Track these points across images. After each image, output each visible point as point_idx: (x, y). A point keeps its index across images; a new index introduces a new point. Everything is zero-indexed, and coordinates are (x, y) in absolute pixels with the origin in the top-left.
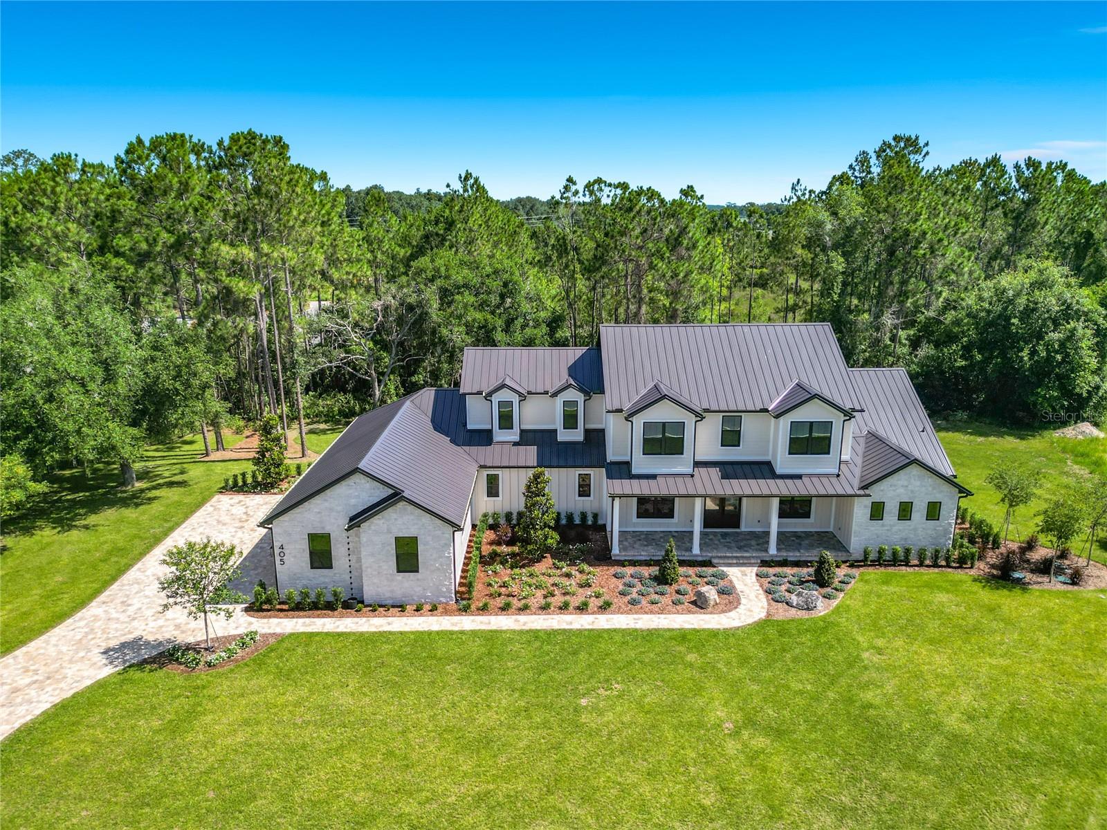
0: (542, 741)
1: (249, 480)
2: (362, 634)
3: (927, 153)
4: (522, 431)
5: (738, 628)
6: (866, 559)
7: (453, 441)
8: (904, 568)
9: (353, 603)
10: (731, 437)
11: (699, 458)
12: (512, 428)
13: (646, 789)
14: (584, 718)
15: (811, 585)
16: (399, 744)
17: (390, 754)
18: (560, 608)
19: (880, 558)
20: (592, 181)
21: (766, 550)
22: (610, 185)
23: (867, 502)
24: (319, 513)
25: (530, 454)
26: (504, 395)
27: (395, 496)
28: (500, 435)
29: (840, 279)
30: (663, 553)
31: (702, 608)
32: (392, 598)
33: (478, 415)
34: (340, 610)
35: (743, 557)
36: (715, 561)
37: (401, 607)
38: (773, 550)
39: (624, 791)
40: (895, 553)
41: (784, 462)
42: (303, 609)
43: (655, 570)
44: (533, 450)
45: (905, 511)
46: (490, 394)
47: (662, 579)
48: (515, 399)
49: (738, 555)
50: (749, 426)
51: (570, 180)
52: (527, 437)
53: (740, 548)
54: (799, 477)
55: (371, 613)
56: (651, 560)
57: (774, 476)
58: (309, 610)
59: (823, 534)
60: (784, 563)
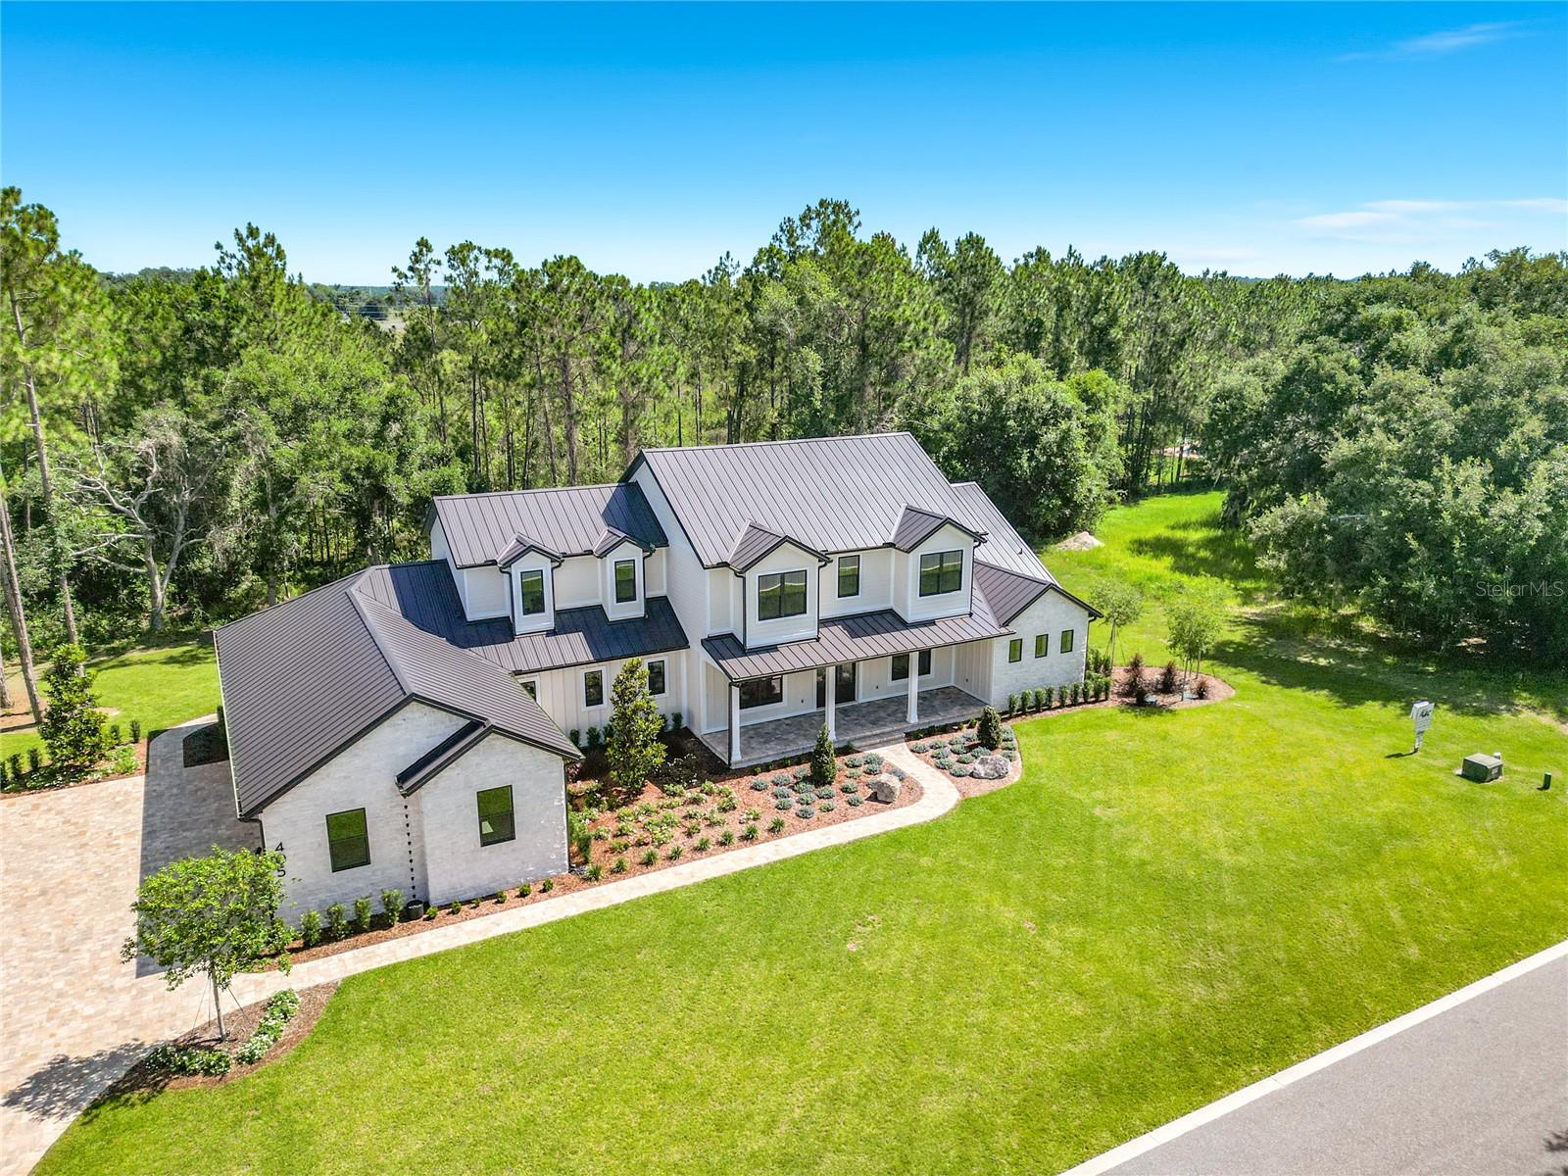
0: (843, 1008)
1: (26, 768)
2: (468, 948)
3: (860, 224)
4: (558, 613)
5: (945, 816)
6: (1012, 709)
7: (452, 641)
8: (1048, 712)
9: (415, 910)
10: (849, 584)
11: (824, 615)
12: (542, 610)
13: (1004, 1020)
14: (869, 966)
15: (980, 749)
16: (661, 1071)
17: (663, 1088)
18: (722, 844)
19: (1024, 705)
20: (457, 246)
21: (904, 720)
22: (488, 253)
23: (1006, 641)
24: (345, 778)
25: (575, 645)
26: (532, 562)
27: (473, 729)
28: (523, 623)
29: (819, 381)
30: (814, 743)
31: (888, 803)
32: (474, 888)
33: (480, 598)
34: (397, 924)
35: (883, 733)
36: (856, 744)
37: (497, 898)
38: (913, 718)
39: (986, 1032)
40: (1037, 696)
41: (915, 607)
42: (336, 939)
43: (805, 769)
44: (578, 638)
45: (1042, 646)
46: (509, 563)
47: (820, 778)
48: (545, 564)
49: (878, 732)
50: (867, 569)
51: (423, 244)
52: (569, 621)
53: (874, 723)
54: (932, 622)
55: (451, 917)
56: (784, 759)
57: (906, 625)
58: (346, 938)
59: (947, 691)
60: (930, 732)
